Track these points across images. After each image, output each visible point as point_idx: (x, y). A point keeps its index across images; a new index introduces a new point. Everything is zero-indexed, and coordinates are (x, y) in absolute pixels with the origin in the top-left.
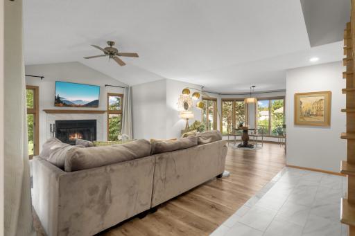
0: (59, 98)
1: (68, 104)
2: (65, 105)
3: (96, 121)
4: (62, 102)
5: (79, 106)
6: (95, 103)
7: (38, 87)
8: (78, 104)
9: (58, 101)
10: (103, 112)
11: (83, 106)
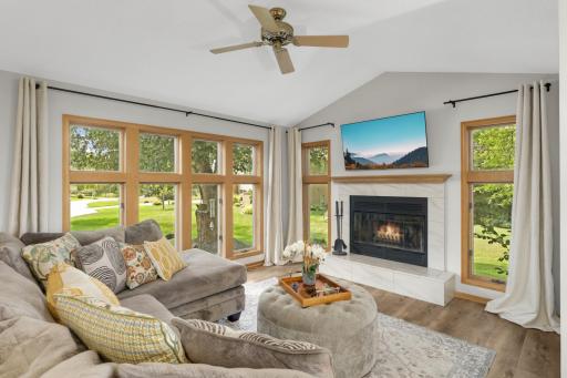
0: (349, 154)
1: (363, 164)
2: (360, 167)
3: (425, 200)
4: (354, 162)
5: (384, 167)
6: (419, 158)
7: (329, 141)
8: (379, 162)
9: (349, 161)
11: (391, 166)
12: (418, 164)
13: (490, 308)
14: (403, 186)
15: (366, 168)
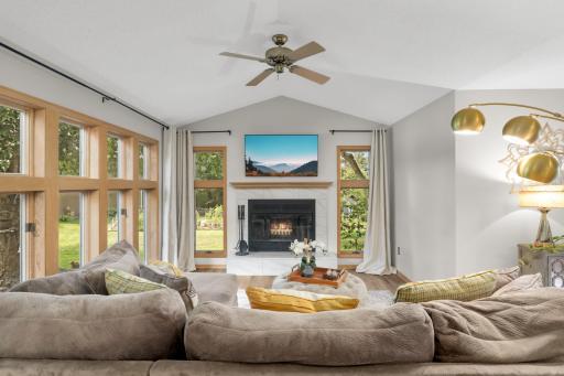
0: (251, 162)
1: (264, 171)
2: (261, 174)
3: (314, 201)
4: (256, 170)
5: (282, 175)
6: (311, 169)
7: (225, 148)
8: (279, 170)
9: (250, 168)
10: (325, 185)
11: (288, 175)
12: (311, 173)
13: (359, 269)
14: (297, 190)
15: (268, 175)
